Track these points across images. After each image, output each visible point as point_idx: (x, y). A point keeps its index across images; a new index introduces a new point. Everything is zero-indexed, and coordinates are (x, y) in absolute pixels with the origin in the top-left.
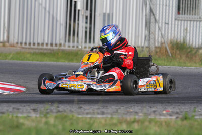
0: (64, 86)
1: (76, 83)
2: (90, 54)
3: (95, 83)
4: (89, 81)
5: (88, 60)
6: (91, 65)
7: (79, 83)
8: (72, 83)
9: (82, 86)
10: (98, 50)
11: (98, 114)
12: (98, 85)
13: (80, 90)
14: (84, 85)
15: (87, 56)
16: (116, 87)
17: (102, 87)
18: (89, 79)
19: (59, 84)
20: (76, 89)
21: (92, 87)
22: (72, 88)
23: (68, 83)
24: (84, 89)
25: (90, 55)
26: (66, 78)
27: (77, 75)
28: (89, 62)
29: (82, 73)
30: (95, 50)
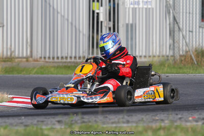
0: (54, 100)
1: (66, 96)
2: (83, 65)
3: (86, 95)
4: (79, 94)
5: (81, 71)
6: (83, 76)
7: (69, 96)
8: (61, 96)
9: (72, 99)
10: (92, 60)
11: (124, 123)
12: (89, 97)
13: (70, 102)
14: (74, 97)
15: (79, 68)
16: (108, 99)
17: (92, 99)
18: (79, 91)
19: (49, 97)
20: (66, 102)
21: (82, 99)
22: (62, 101)
23: (58, 96)
24: (74, 102)
25: (83, 67)
26: (56, 91)
27: (67, 88)
28: (81, 73)
29: (73, 86)
30: (89, 61)
